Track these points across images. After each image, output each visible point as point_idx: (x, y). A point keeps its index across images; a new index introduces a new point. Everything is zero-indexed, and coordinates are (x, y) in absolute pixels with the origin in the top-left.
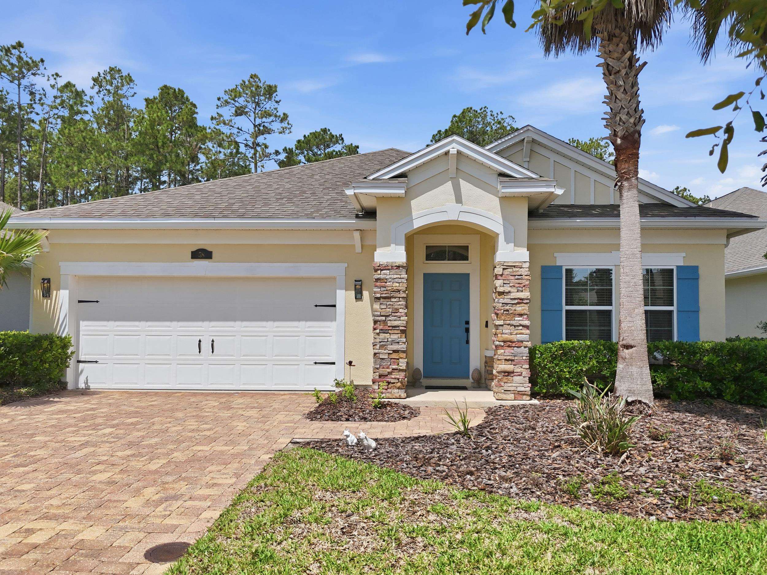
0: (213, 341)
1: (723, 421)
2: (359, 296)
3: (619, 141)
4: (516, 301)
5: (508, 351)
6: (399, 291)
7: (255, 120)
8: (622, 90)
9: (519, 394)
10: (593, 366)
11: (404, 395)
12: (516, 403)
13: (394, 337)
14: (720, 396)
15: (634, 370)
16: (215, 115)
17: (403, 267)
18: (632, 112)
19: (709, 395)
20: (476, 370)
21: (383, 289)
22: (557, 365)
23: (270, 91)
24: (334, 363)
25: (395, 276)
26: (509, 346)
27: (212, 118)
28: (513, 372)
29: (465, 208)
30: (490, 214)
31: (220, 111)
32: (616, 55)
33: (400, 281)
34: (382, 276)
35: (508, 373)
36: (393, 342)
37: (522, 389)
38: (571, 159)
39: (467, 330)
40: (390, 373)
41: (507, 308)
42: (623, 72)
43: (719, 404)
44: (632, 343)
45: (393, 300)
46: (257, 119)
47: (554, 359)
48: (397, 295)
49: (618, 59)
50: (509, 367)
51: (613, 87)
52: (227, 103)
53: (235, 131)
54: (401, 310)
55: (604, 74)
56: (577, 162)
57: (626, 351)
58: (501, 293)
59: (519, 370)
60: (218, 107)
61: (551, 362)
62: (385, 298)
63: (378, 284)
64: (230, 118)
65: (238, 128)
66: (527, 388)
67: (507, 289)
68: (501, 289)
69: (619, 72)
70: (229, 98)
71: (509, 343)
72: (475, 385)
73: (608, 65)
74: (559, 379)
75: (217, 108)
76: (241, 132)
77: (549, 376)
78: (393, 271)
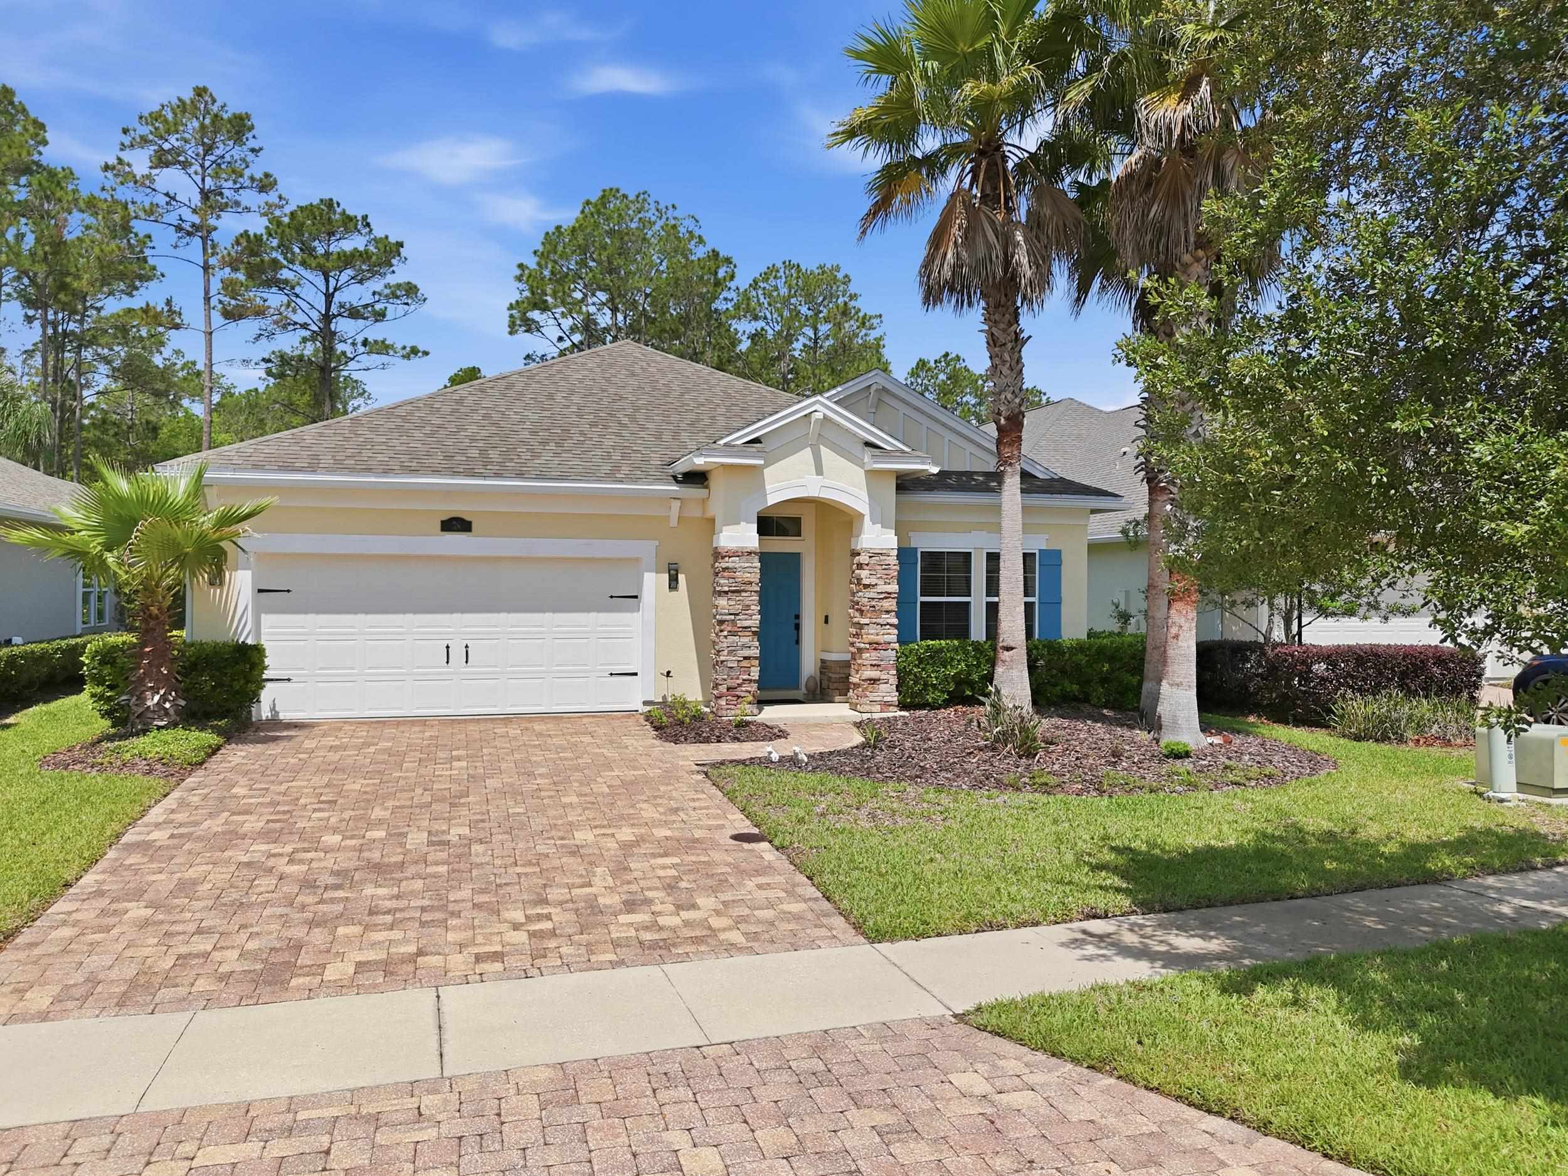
0: (467, 647)
1: (1099, 725)
2: (673, 583)
3: (1003, 421)
4: (882, 596)
5: (874, 654)
6: (751, 583)
7: (203, 180)
8: (1008, 365)
9: (887, 704)
10: (962, 670)
11: (756, 711)
12: (884, 715)
13: (745, 640)
14: (1087, 700)
15: (1015, 673)
16: (112, 161)
17: (755, 553)
18: (1017, 391)
19: (1076, 699)
20: (811, 678)
21: (731, 581)
22: (923, 669)
23: (240, 127)
24: (636, 674)
25: (747, 565)
26: (875, 649)
27: (107, 168)
28: (879, 680)
29: (827, 482)
30: (856, 491)
31: (126, 156)
32: (1002, 326)
33: (751, 570)
34: (730, 565)
35: (874, 681)
36: (744, 647)
37: (889, 699)
38: (923, 412)
39: (797, 627)
40: (740, 685)
41: (873, 603)
42: (1009, 346)
43: (1087, 708)
44: (1012, 644)
45: (743, 594)
46: (208, 180)
47: (920, 663)
48: (748, 588)
49: (1004, 331)
50: (874, 674)
51: (997, 361)
52: (144, 141)
53: (162, 200)
54: (753, 607)
55: (988, 343)
56: (930, 417)
57: (1006, 653)
58: (866, 586)
59: (885, 677)
60: (123, 147)
61: (917, 666)
62: (733, 592)
63: (726, 574)
64: (146, 171)
65: (167, 194)
66: (894, 697)
67: (873, 581)
68: (866, 582)
69: (1004, 344)
70: (151, 133)
71: (875, 646)
72: (810, 697)
73: (992, 334)
74: (926, 685)
75: (122, 150)
76: (174, 203)
77: (916, 683)
78: (744, 558)
